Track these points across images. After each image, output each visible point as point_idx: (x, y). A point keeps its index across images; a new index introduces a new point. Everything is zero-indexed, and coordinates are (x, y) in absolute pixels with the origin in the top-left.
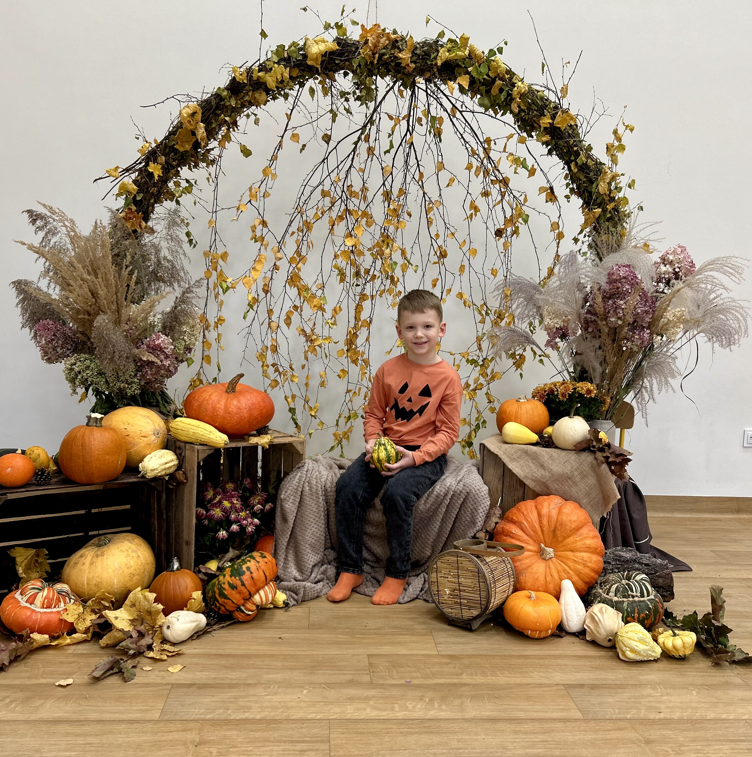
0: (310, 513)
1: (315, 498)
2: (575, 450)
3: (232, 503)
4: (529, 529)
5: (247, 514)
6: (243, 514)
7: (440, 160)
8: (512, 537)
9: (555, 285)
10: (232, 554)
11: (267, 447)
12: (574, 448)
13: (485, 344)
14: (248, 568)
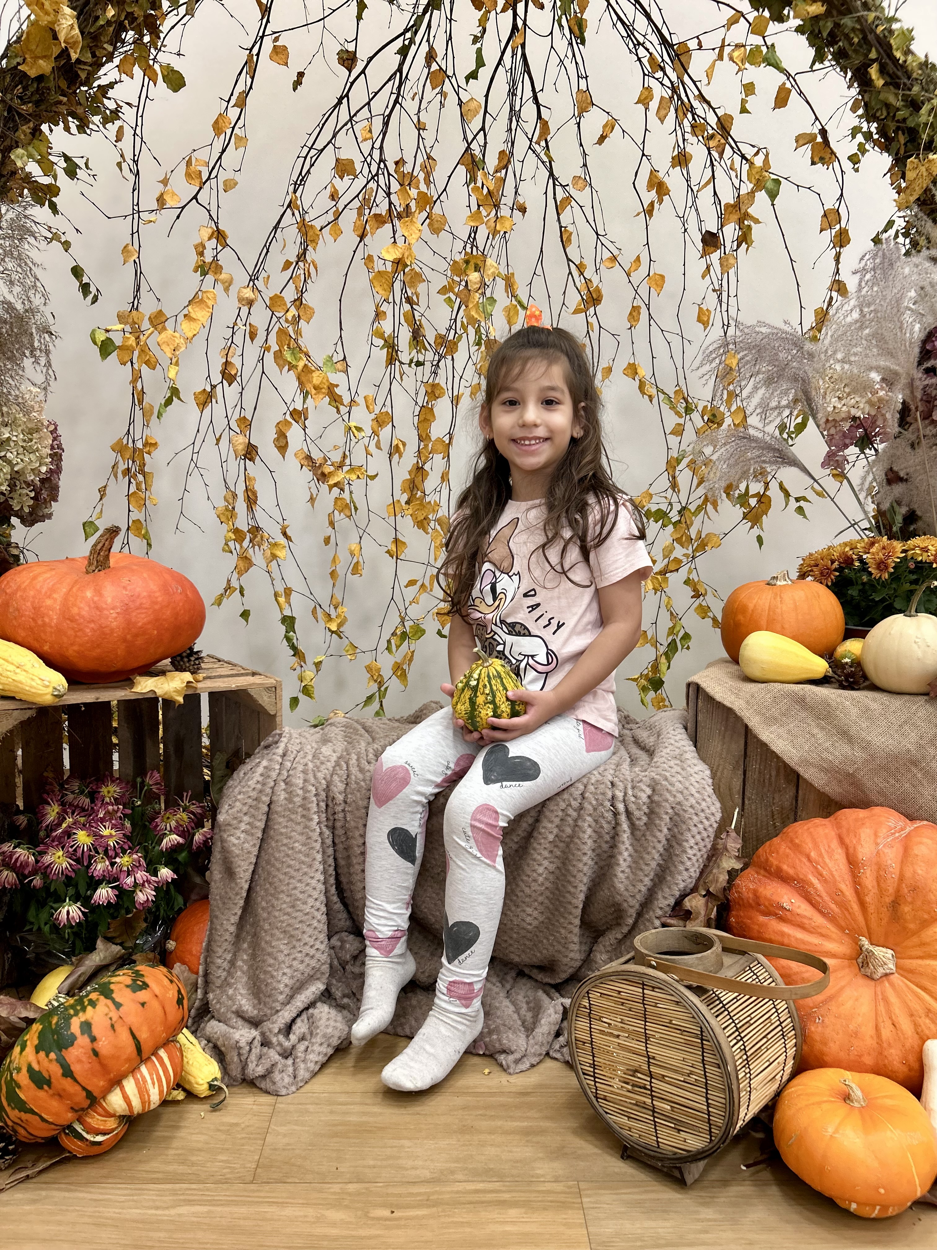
0: (288, 856)
1: (299, 819)
2: (927, 694)
3: (98, 836)
4: (827, 898)
5: (134, 860)
6: (124, 861)
7: (583, 87)
8: (782, 919)
9: (849, 319)
10: (102, 955)
11: (181, 700)
12: (923, 689)
13: (684, 477)
14: (87, 1027)
